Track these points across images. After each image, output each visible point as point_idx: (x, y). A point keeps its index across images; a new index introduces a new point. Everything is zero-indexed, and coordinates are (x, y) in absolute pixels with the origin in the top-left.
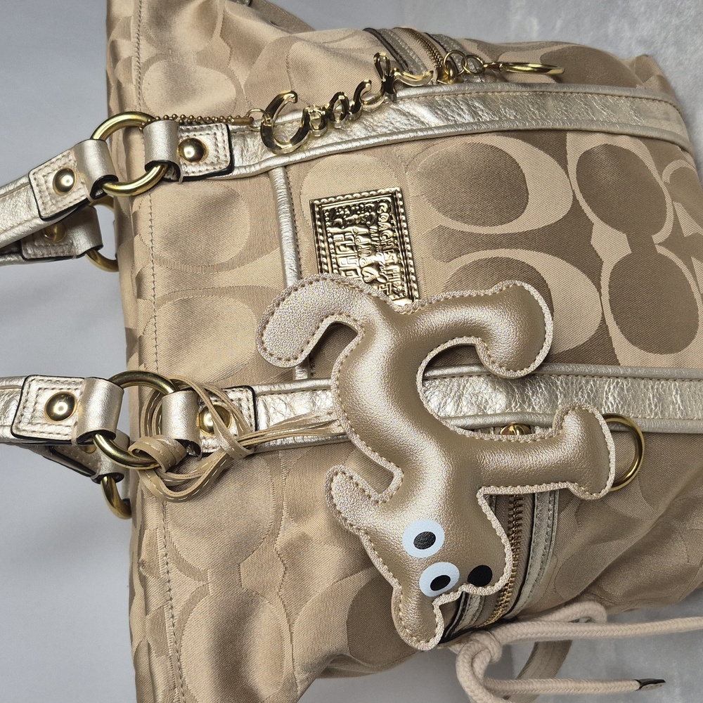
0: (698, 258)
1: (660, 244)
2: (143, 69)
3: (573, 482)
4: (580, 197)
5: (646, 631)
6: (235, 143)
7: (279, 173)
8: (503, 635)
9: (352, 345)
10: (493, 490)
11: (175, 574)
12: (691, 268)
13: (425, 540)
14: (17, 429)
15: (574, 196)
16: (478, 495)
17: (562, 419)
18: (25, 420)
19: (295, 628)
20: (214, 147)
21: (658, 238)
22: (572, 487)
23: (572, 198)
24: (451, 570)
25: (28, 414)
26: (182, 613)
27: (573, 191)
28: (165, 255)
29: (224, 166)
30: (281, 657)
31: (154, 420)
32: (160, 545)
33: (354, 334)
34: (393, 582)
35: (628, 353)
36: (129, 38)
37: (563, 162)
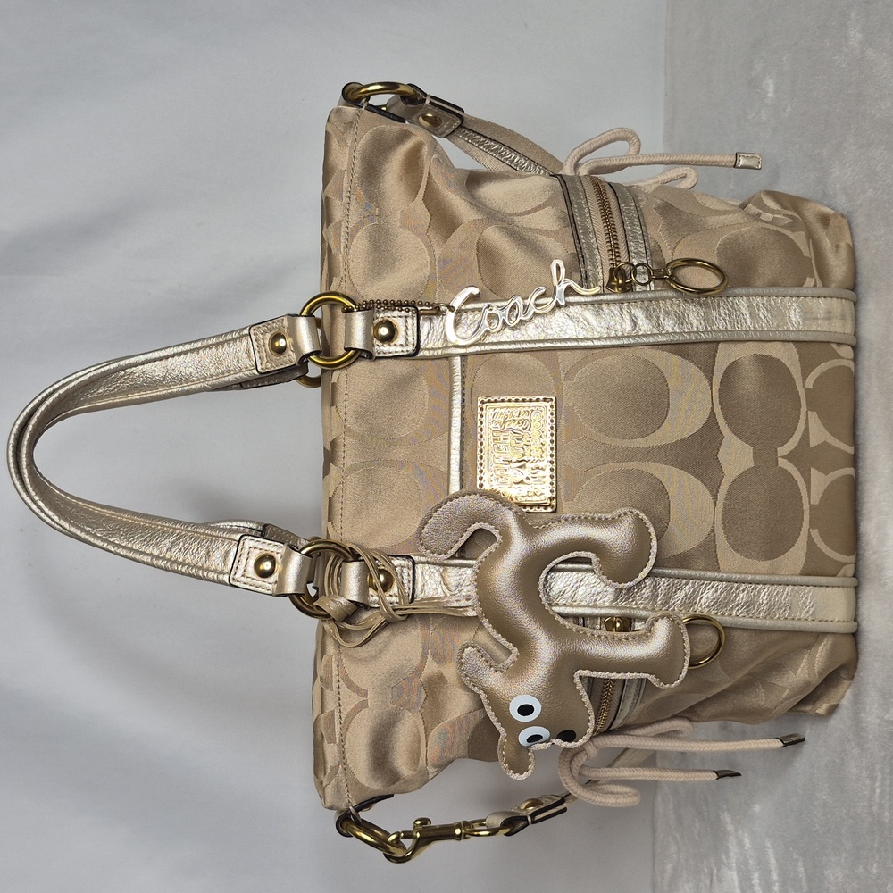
0: (817, 468)
1: (783, 457)
2: (351, 236)
3: (651, 674)
4: (718, 409)
5: (722, 749)
6: (423, 325)
7: (457, 361)
8: (600, 743)
9: (492, 548)
10: (586, 673)
11: (344, 688)
12: (808, 481)
13: (526, 710)
14: (234, 579)
15: (712, 409)
16: (575, 676)
17: (653, 625)
18: (240, 572)
19: (430, 738)
20: (404, 328)
21: (783, 450)
22: (651, 678)
23: (709, 411)
24: (543, 732)
25: (241, 568)
26: (347, 717)
27: (713, 403)
28: (355, 428)
29: (411, 348)
30: (419, 754)
31: (336, 573)
32: (334, 666)
33: (494, 538)
34: (501, 730)
35: (729, 559)
36: (341, 198)
37: (709, 374)
